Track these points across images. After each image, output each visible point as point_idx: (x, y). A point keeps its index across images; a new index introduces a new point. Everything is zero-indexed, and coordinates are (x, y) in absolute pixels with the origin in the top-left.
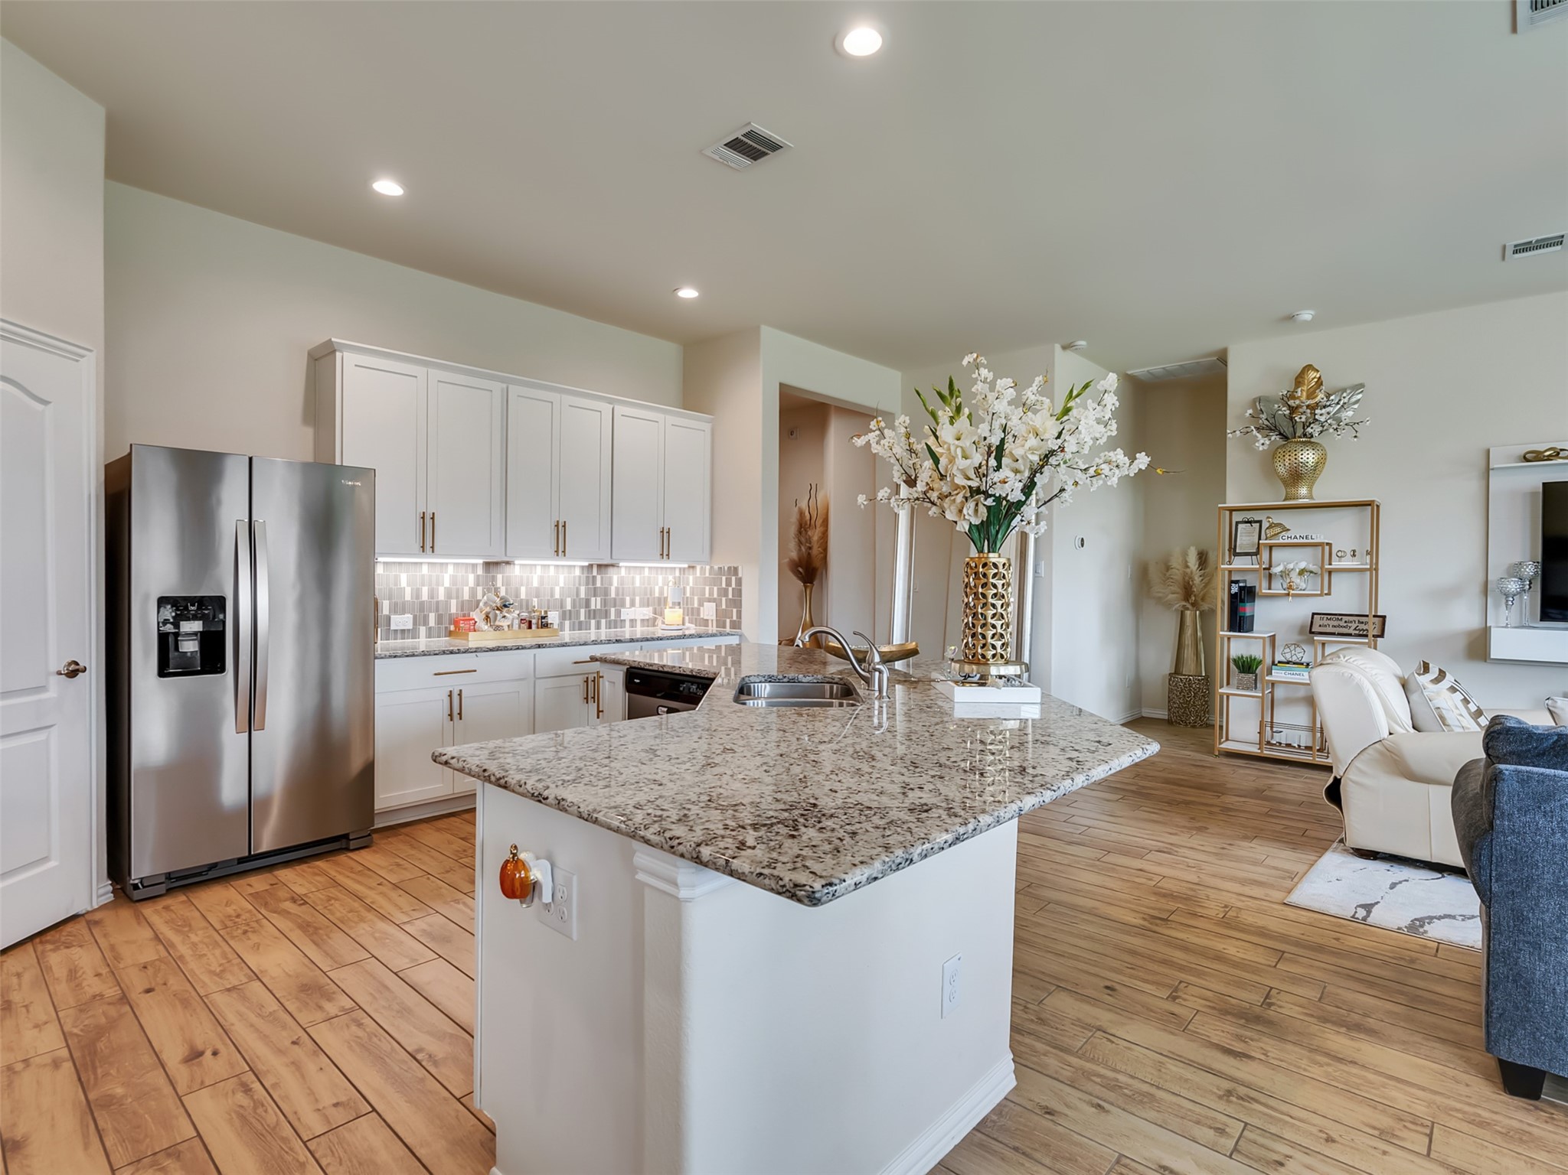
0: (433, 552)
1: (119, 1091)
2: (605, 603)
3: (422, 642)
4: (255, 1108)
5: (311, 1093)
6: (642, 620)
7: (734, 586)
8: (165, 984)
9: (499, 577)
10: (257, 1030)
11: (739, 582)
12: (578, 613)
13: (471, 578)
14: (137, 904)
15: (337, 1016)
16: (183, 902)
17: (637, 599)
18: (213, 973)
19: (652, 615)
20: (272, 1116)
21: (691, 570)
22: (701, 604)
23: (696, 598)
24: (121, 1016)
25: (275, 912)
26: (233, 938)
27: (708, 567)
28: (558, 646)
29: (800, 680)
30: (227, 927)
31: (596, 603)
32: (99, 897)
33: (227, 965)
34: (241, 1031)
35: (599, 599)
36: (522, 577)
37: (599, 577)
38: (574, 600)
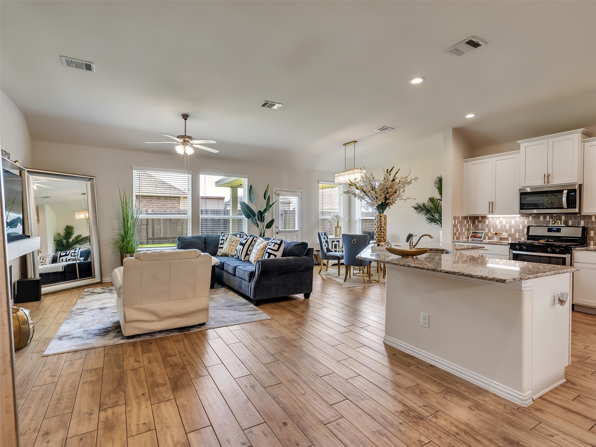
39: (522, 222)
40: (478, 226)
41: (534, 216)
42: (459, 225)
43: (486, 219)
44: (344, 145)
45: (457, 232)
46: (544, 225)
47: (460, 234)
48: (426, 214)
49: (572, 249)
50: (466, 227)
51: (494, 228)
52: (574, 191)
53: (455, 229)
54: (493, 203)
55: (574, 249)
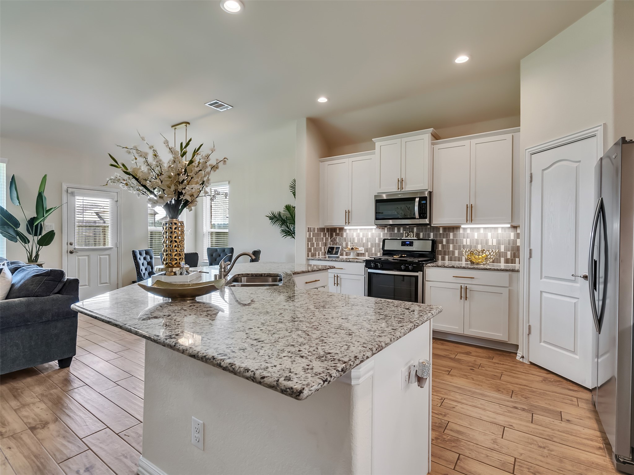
39: (378, 235)
40: (335, 240)
41: (389, 228)
42: (314, 238)
43: (344, 231)
44: (172, 126)
45: (312, 248)
46: (398, 238)
47: (315, 250)
48: (282, 224)
49: (424, 265)
50: (323, 241)
51: (352, 242)
52: (425, 198)
53: (310, 243)
54: (349, 212)
55: (425, 266)
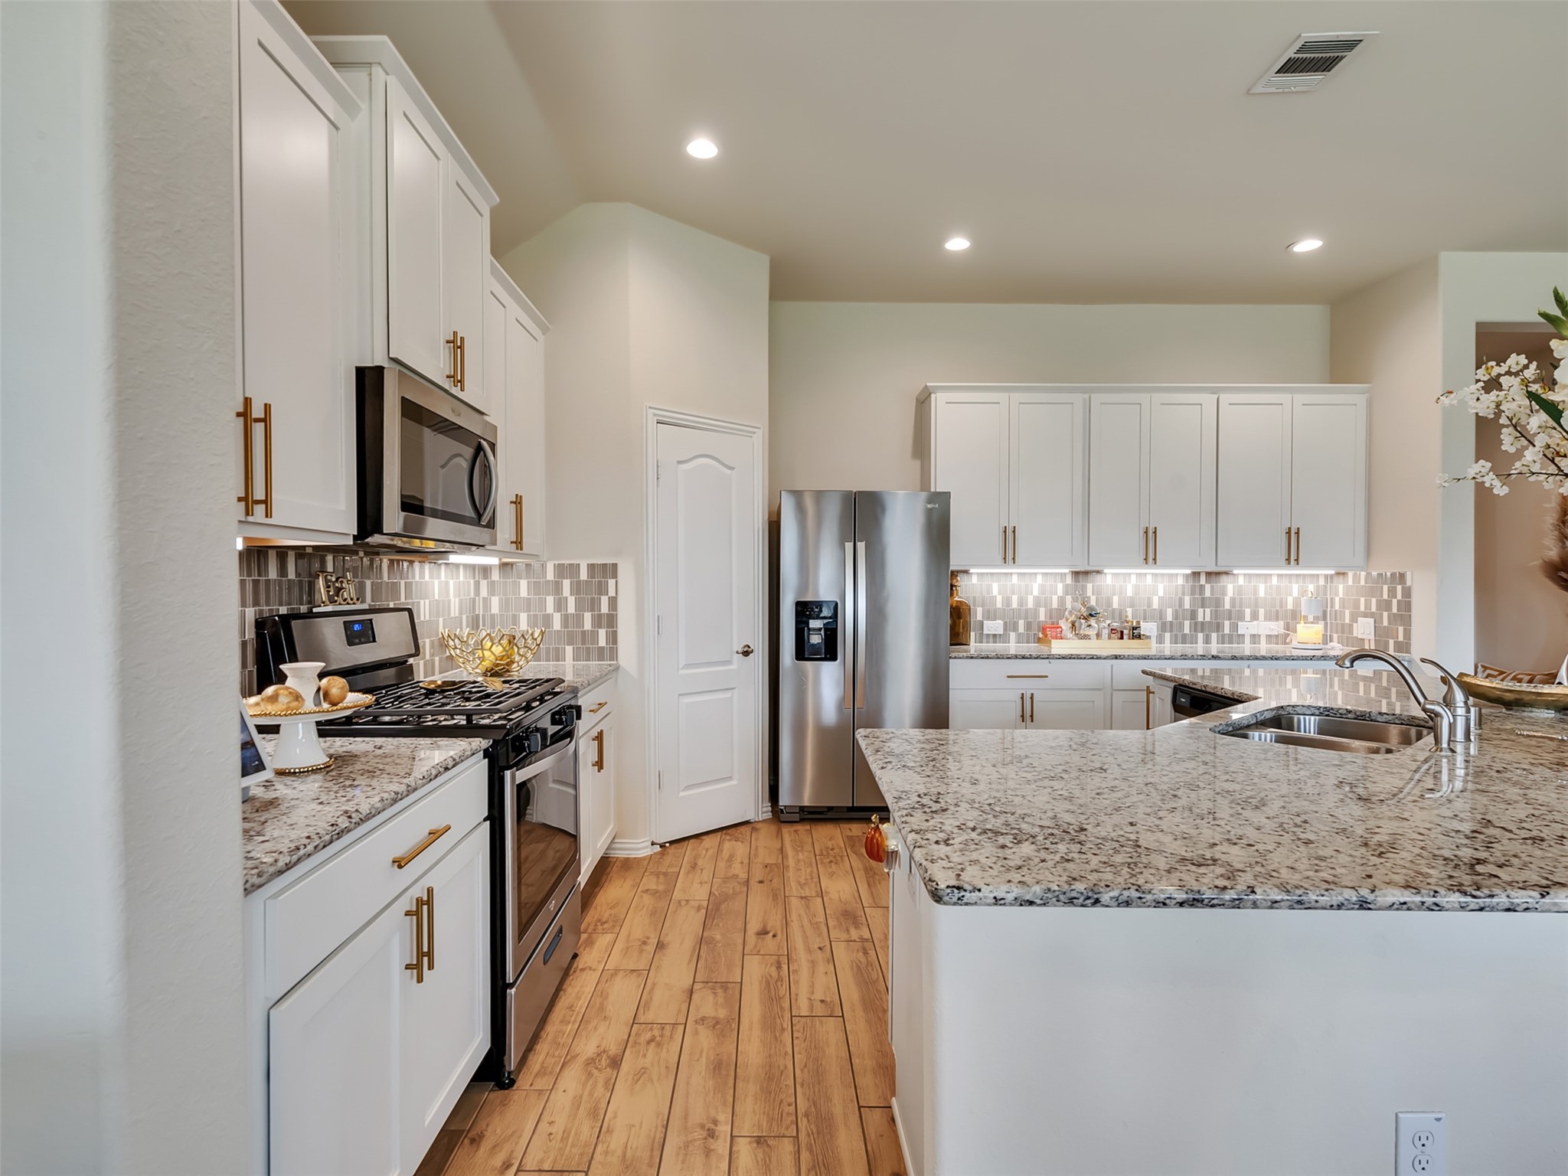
0: (1014, 563)
1: (718, 937)
2: (1215, 614)
3: (1013, 647)
4: (777, 981)
5: (812, 986)
6: (1269, 637)
7: (1399, 597)
8: (771, 881)
9: (1090, 586)
10: (804, 931)
11: (1407, 593)
12: (1181, 626)
13: (1060, 587)
14: (783, 824)
15: (855, 941)
16: (807, 830)
17: (1261, 612)
18: (799, 883)
19: (1282, 631)
20: (783, 990)
21: (1341, 577)
22: (1354, 619)
23: (1347, 612)
24: (741, 892)
25: (855, 854)
26: (822, 863)
27: (1363, 574)
28: (1138, 659)
29: (1374, 718)
30: (822, 855)
31: (1204, 615)
32: (763, 813)
33: (809, 881)
34: (795, 927)
35: (1208, 611)
36: (1114, 586)
37: (1208, 587)
38: (1176, 610)
